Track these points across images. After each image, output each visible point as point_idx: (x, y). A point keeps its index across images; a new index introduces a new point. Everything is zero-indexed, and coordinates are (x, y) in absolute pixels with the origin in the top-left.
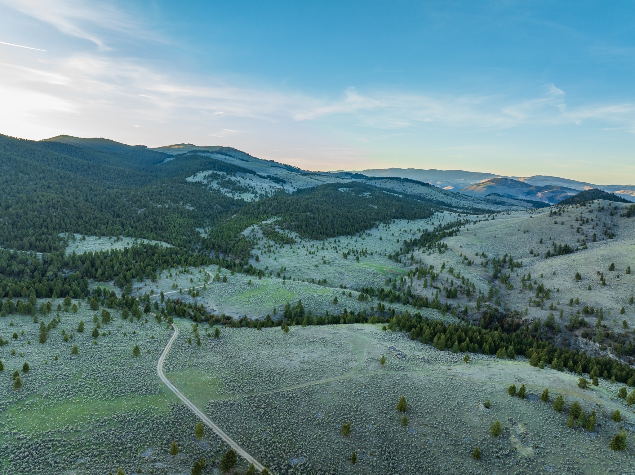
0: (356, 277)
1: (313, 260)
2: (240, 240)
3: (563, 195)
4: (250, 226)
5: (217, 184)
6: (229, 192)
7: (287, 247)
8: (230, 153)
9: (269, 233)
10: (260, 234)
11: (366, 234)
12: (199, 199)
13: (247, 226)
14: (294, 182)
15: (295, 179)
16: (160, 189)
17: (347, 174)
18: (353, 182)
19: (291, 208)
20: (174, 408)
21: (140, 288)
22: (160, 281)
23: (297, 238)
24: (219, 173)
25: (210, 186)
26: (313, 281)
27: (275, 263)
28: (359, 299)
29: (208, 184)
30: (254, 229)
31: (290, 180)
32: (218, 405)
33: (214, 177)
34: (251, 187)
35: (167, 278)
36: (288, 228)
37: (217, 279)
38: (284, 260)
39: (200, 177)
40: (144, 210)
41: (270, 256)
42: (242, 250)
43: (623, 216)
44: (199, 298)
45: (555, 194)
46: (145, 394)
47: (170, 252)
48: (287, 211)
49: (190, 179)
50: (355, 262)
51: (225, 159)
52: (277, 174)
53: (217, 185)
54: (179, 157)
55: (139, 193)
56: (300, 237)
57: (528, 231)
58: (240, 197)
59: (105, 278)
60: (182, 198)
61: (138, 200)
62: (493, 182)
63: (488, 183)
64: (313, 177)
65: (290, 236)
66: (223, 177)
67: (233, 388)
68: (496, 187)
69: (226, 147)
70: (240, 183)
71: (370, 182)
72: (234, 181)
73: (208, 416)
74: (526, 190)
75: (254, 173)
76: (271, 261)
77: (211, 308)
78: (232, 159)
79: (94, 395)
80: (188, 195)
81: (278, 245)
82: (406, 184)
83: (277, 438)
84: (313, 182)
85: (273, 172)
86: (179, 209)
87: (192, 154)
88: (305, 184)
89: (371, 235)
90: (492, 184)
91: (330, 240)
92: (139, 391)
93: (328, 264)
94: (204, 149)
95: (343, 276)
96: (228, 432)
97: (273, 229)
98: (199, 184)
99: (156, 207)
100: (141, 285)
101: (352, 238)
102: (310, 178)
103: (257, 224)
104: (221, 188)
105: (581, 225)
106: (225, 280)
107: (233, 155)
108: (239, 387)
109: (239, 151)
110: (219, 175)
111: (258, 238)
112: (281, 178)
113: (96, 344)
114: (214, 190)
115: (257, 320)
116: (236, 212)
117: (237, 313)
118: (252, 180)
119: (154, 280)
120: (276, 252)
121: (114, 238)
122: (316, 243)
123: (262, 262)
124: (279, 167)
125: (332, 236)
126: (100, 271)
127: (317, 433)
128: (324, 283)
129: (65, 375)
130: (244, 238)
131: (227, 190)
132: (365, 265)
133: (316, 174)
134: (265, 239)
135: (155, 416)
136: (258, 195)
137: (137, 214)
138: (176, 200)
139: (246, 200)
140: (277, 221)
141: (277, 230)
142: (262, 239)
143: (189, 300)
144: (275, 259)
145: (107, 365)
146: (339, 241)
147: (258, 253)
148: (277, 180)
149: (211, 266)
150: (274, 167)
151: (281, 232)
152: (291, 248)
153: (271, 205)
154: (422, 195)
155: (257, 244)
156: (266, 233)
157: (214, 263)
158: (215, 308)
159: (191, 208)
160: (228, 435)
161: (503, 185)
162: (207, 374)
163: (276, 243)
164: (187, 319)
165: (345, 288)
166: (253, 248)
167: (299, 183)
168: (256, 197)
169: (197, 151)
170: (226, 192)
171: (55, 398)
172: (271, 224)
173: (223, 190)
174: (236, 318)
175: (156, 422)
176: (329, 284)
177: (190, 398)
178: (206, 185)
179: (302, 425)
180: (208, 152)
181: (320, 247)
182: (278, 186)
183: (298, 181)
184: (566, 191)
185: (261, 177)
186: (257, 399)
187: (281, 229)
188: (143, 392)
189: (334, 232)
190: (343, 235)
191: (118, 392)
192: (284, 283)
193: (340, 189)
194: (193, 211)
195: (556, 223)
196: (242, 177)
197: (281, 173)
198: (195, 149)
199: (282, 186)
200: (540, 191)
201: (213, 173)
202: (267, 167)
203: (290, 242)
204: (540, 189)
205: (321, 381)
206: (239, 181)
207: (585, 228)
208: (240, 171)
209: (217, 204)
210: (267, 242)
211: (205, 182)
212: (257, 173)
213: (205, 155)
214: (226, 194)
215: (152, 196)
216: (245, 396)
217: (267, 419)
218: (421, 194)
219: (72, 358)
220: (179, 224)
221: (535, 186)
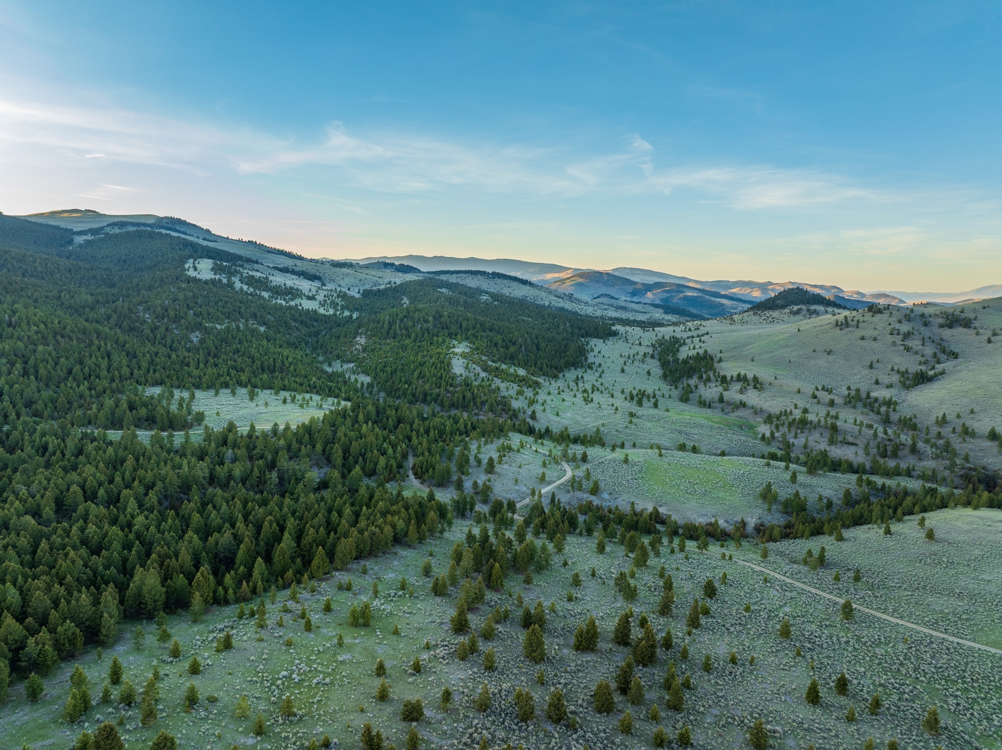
1: (608, 412)
2: (465, 384)
3: (682, 295)
4: (451, 359)
5: (242, 283)
8: (178, 227)
9: (490, 370)
10: (482, 373)
13: (447, 358)
15: (335, 274)
17: (385, 265)
23: (531, 375)
24: (224, 263)
25: (237, 287)
27: (564, 421)
29: (232, 284)
30: (463, 363)
33: (223, 270)
34: (292, 288)
38: (569, 415)
39: (204, 270)
41: (543, 411)
45: (670, 295)
49: (194, 274)
50: (661, 411)
52: (292, 266)
53: (246, 286)
58: (300, 305)
59: (392, 475)
62: (582, 278)
63: (575, 278)
65: (519, 373)
68: (588, 284)
69: (166, 218)
70: (270, 282)
72: (258, 278)
74: (630, 289)
75: (260, 263)
76: (554, 418)
81: (526, 390)
82: (499, 281)
87: (118, 229)
88: (357, 281)
90: (581, 280)
91: (567, 375)
95: (688, 435)
97: (485, 362)
98: (216, 283)
104: (258, 292)
106: (584, 458)
107: (182, 230)
109: (192, 225)
111: (485, 379)
114: (251, 294)
116: (353, 334)
123: (542, 421)
130: (467, 379)
131: (268, 293)
132: (678, 414)
134: (498, 380)
136: (322, 302)
140: (471, 348)
142: (493, 380)
144: (558, 415)
152: (550, 394)
156: (485, 369)
161: (597, 282)
163: (522, 387)
166: (505, 398)
167: (348, 281)
168: (323, 305)
173: (263, 295)
174: (720, 523)
178: (230, 286)
183: (344, 277)
184: (684, 290)
185: (280, 270)
187: (494, 362)
192: (661, 455)
193: (440, 290)
195: (863, 338)
198: (119, 220)
199: (325, 285)
200: (650, 291)
201: (216, 264)
203: (534, 383)
204: (648, 287)
206: (265, 279)
211: (222, 279)
212: (264, 264)
221: (642, 283)
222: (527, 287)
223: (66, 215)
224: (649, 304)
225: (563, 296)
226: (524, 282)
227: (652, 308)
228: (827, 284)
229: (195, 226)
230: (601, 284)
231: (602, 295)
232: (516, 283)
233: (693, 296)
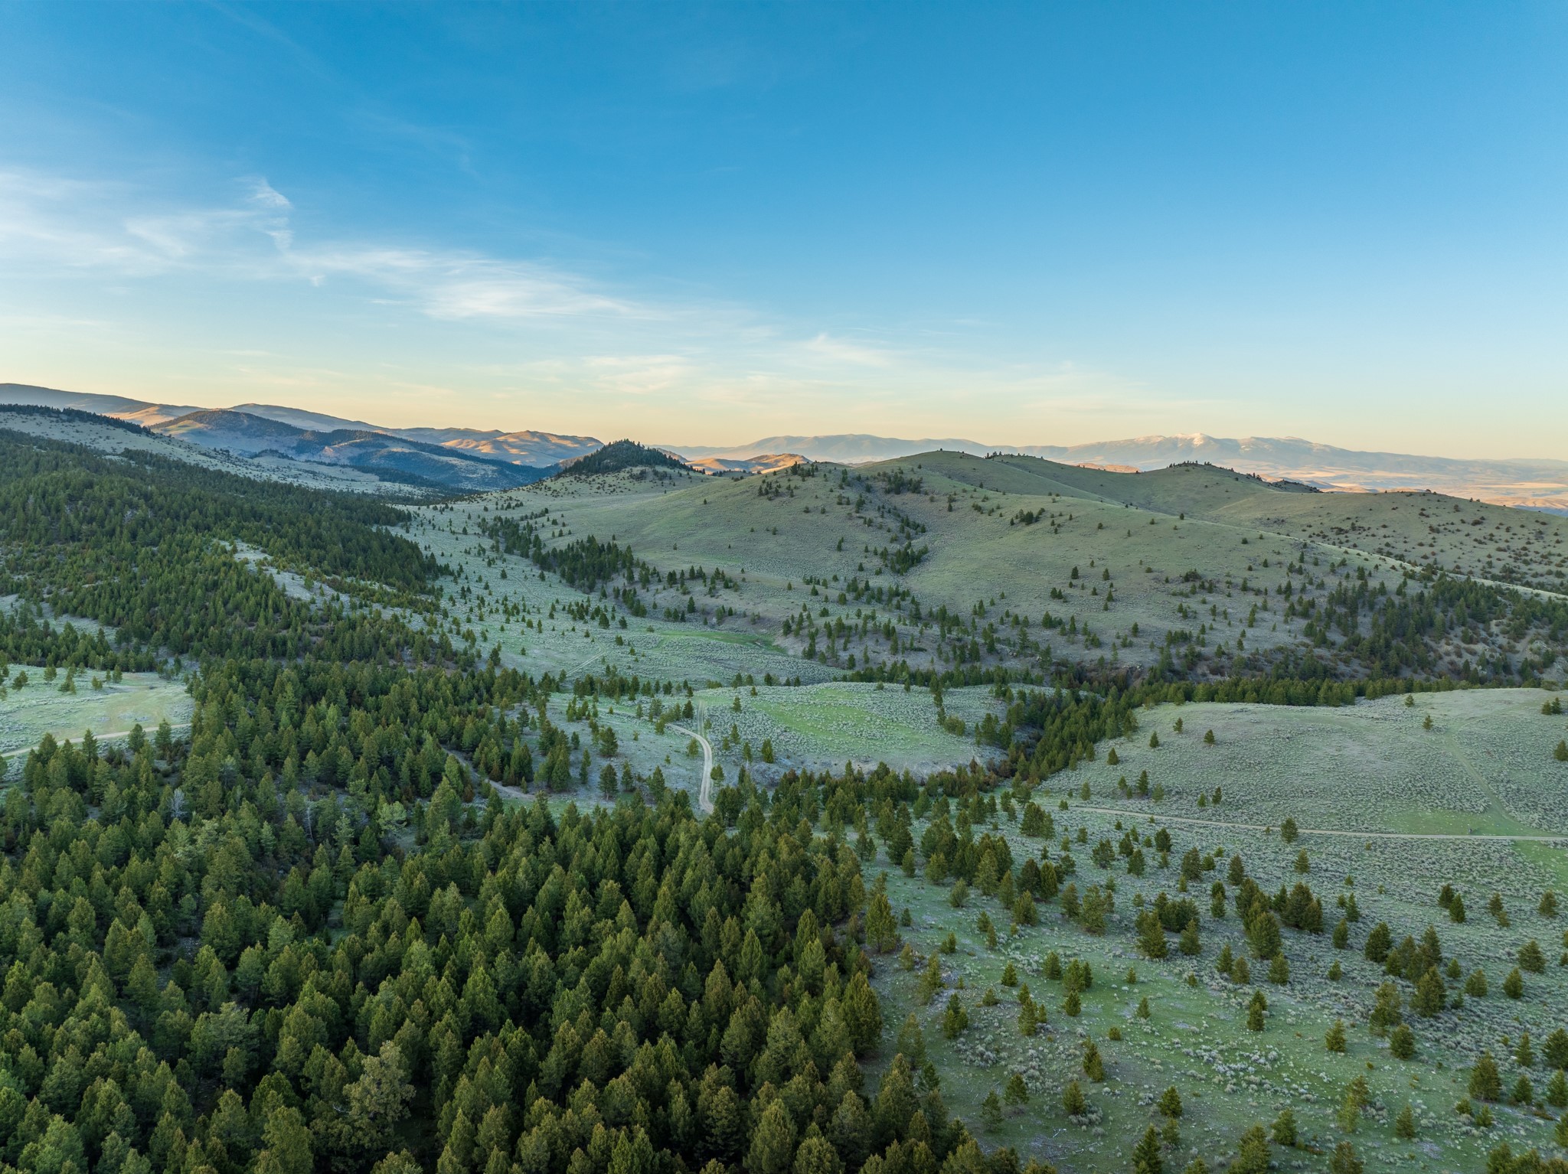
3: (384, 451)
43: (887, 491)
45: (364, 451)
50: (643, 632)
62: (201, 422)
63: (186, 422)
68: (214, 433)
74: (293, 440)
76: (519, 658)
90: (198, 426)
106: (689, 713)
123: (510, 666)
142: (365, 605)
156: (339, 586)
161: (230, 429)
184: (387, 443)
200: (329, 445)
204: (325, 439)
221: (314, 433)
224: (350, 467)
228: (581, 434)
230: (239, 434)
231: (265, 451)
232: (120, 431)
233: (404, 454)
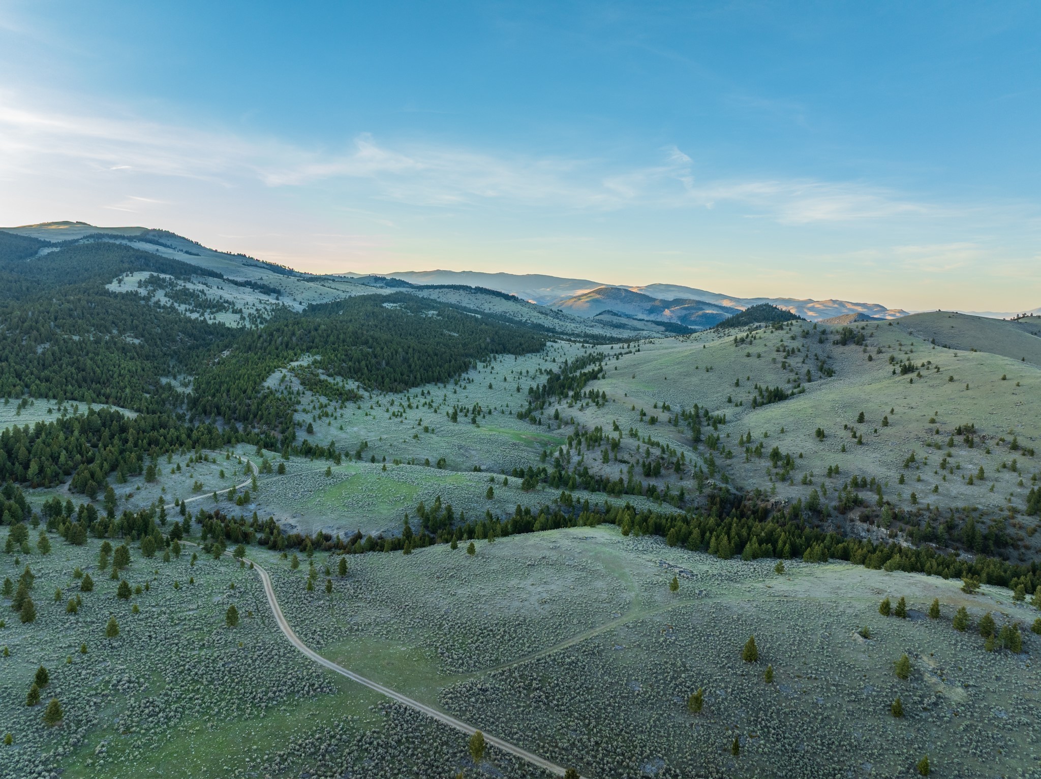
0: (488, 451)
1: (405, 427)
2: (265, 397)
3: (700, 313)
4: (274, 372)
5: (165, 296)
6: (192, 311)
7: (350, 405)
8: (162, 241)
9: (311, 383)
10: (297, 386)
11: (464, 380)
12: (145, 325)
13: (270, 371)
14: (297, 292)
15: (298, 288)
16: (66, 305)
17: (377, 279)
18: (397, 293)
19: (332, 338)
20: (387, 714)
21: (130, 496)
22: (162, 479)
23: (361, 389)
24: (162, 276)
25: (154, 300)
26: (427, 463)
27: (342, 435)
28: (523, 489)
29: (151, 297)
30: (285, 376)
31: (287, 289)
32: (459, 695)
33: (155, 283)
34: (227, 302)
35: (173, 472)
36: (339, 374)
37: (266, 469)
38: (355, 429)
39: (131, 283)
40: (47, 345)
41: (329, 424)
42: (278, 416)
43: (836, 343)
44: (252, 507)
45: (688, 312)
46: (315, 696)
47: (151, 425)
48: (326, 342)
49: (113, 287)
50: (472, 427)
51: (157, 250)
52: (261, 279)
53: (167, 299)
54: (68, 246)
55: (30, 313)
56: (364, 388)
57: (711, 368)
58: (215, 319)
59: (45, 481)
60: (113, 323)
61: (31, 328)
62: (599, 294)
63: (593, 294)
64: (326, 284)
65: (348, 387)
66: (171, 284)
67: (460, 661)
68: (605, 301)
69: (154, 230)
70: (205, 295)
71: (420, 292)
72: (194, 291)
73: (456, 716)
74: (648, 305)
75: (220, 276)
76: (334, 431)
77: (283, 522)
78: (170, 251)
79: (219, 712)
80: (124, 316)
81: (333, 404)
82: (480, 296)
83: (595, 735)
84: (329, 295)
85: (254, 275)
86: (115, 343)
87: (91, 241)
88: (316, 295)
89: (473, 381)
90: (598, 296)
91: (414, 391)
92: (298, 692)
93: (433, 433)
94: (115, 233)
95: (466, 451)
96: (512, 738)
97: (315, 375)
98: (132, 296)
99: (71, 339)
100: (127, 490)
101: (445, 387)
102: (323, 285)
103: (285, 368)
104: (176, 305)
105: (785, 358)
106: (281, 470)
107: (169, 243)
108: (470, 657)
109: (180, 237)
110: (164, 280)
111: (295, 392)
112: (272, 286)
113: (136, 611)
114: (164, 307)
115: (381, 538)
116: (226, 347)
117: (338, 529)
118: (222, 289)
119: (151, 477)
120: (338, 415)
121: (14, 402)
122: (396, 397)
123: (319, 435)
124: (256, 266)
125: (415, 385)
126: (34, 467)
127: (651, 717)
128: (441, 464)
129: (130, 682)
130: (271, 392)
131: (188, 307)
132: (490, 430)
133: (328, 279)
134: (309, 393)
135: (368, 733)
136: (246, 316)
137: (35, 353)
138: (105, 327)
139: (227, 325)
140: (315, 362)
141: (323, 377)
142: (303, 393)
143: (234, 511)
144: (341, 428)
145: (193, 649)
146: (429, 393)
147: (308, 418)
148: (266, 290)
149: (239, 446)
150: (248, 265)
151: (330, 380)
152: (359, 408)
153: (293, 334)
154: (508, 315)
155: (299, 403)
156: (307, 382)
157: (243, 441)
158: (292, 522)
159: (137, 341)
160: (515, 745)
161: (614, 298)
162: (393, 642)
163: (331, 401)
164: (254, 546)
165: (480, 470)
166: (295, 411)
167: (307, 295)
168: (243, 318)
169: (100, 236)
170: (186, 310)
171: (147, 730)
172: (309, 367)
173: (182, 308)
174: (340, 534)
175: (378, 744)
176: (449, 465)
177: (399, 689)
178: (147, 299)
179: (620, 707)
180: (123, 238)
181: (405, 404)
182: (272, 299)
183: (304, 291)
184: (704, 307)
185: (236, 283)
186: (516, 674)
187: (329, 375)
188: (308, 692)
189: (415, 378)
190: (429, 383)
191: (261, 699)
192: (384, 469)
193: (385, 305)
194: (142, 347)
195: (748, 355)
196: (202, 284)
197: (270, 278)
198: (96, 232)
199: (277, 299)
200: (668, 308)
201: (152, 276)
202: (239, 267)
203: (353, 397)
204: (667, 304)
205: (598, 629)
206: (202, 292)
207: (793, 362)
208: (195, 273)
209: (180, 333)
210: (314, 398)
211: (143, 292)
212: (225, 277)
213: (118, 242)
214: (188, 314)
215: (56, 319)
216: (493, 673)
217: (557, 705)
218: (506, 313)
219: (115, 644)
220: (129, 371)
221: (661, 300)
222: (510, 303)
223: (54, 227)
224: (652, 321)
225: (548, 312)
226: (507, 297)
227: (654, 325)
228: (870, 302)
229: (184, 238)
230: (619, 301)
231: (605, 311)
232: (498, 299)
233: (713, 314)
